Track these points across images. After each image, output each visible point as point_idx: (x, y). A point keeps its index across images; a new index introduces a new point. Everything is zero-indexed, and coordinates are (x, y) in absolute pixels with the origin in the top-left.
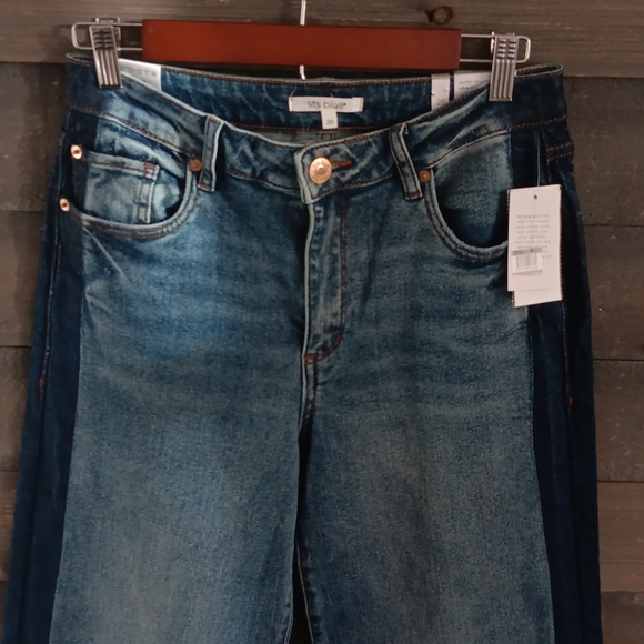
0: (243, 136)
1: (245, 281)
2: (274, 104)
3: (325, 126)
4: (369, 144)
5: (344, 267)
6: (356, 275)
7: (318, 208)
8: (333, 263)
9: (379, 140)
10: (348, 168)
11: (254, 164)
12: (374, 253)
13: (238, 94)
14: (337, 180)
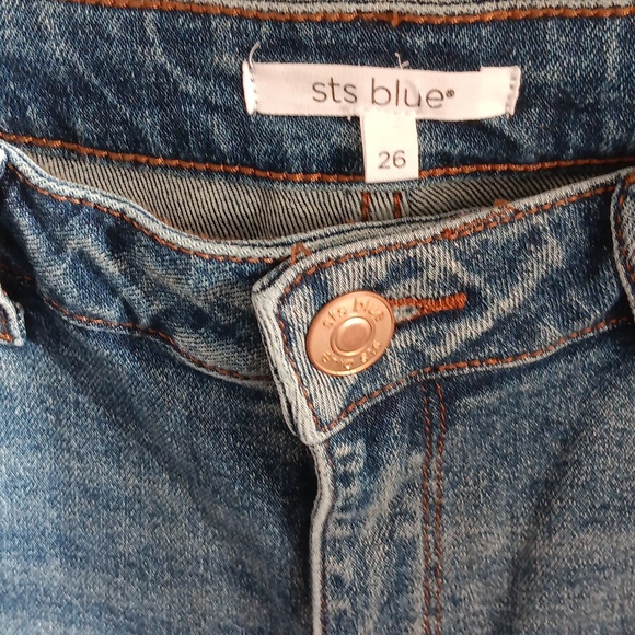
0: (78, 206)
1: (143, 577)
2: (190, 86)
3: (373, 173)
4: (534, 237)
5: (433, 571)
6: (473, 590)
7: (342, 450)
8: (402, 562)
9: (571, 219)
10: (452, 316)
11: (124, 292)
12: (531, 538)
13: (58, 48)
14: (414, 354)
